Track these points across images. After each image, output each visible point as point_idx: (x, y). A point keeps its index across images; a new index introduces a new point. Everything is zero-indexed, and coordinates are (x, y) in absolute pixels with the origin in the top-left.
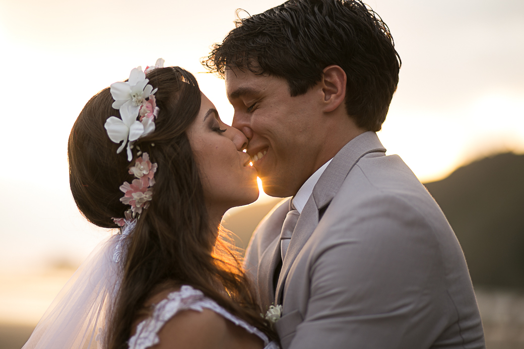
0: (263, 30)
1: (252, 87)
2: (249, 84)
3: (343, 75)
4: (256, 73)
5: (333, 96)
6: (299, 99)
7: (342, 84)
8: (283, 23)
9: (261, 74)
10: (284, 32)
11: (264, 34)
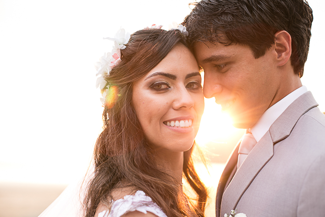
0: (225, 10)
1: (223, 54)
2: (220, 52)
3: (288, 37)
4: (225, 44)
5: (283, 54)
6: (261, 60)
7: (289, 44)
8: (239, 3)
9: (230, 45)
10: (241, 10)
11: (226, 14)
